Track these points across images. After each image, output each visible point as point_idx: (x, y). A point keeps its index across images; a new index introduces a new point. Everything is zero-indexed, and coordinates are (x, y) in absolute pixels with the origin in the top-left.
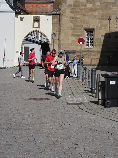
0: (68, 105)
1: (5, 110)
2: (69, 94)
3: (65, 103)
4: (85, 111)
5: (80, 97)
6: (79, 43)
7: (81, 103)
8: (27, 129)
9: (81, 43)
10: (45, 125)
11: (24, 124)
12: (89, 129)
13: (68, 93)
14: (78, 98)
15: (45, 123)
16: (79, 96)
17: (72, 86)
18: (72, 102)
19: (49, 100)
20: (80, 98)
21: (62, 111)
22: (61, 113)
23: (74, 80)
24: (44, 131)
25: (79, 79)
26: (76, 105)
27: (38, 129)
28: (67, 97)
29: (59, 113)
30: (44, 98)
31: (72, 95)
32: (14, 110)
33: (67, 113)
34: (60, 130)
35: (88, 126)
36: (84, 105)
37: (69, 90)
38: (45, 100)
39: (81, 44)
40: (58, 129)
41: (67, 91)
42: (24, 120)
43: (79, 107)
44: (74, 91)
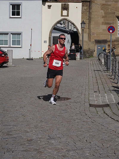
0: (90, 108)
1: (9, 116)
2: (95, 92)
3: (87, 105)
4: (111, 117)
5: (106, 96)
6: (109, 32)
7: (108, 105)
8: (25, 151)
9: (111, 31)
10: (53, 141)
11: (25, 139)
12: (113, 149)
13: (93, 90)
14: (105, 97)
15: (53, 139)
16: (106, 94)
17: (99, 81)
18: (96, 103)
19: (69, 100)
20: (107, 98)
21: (81, 117)
22: (79, 121)
23: (103, 73)
24: (50, 153)
25: (108, 72)
26: (100, 108)
27: (42, 150)
28: (91, 97)
29: (77, 121)
30: (63, 98)
31: (98, 93)
32: (20, 116)
33: (87, 122)
34: (71, 153)
35: (111, 145)
36: (110, 107)
37: (95, 86)
38: (64, 100)
39: (111, 33)
40: (68, 151)
41: (92, 88)
42: (28, 132)
43: (104, 111)
44: (101, 87)
